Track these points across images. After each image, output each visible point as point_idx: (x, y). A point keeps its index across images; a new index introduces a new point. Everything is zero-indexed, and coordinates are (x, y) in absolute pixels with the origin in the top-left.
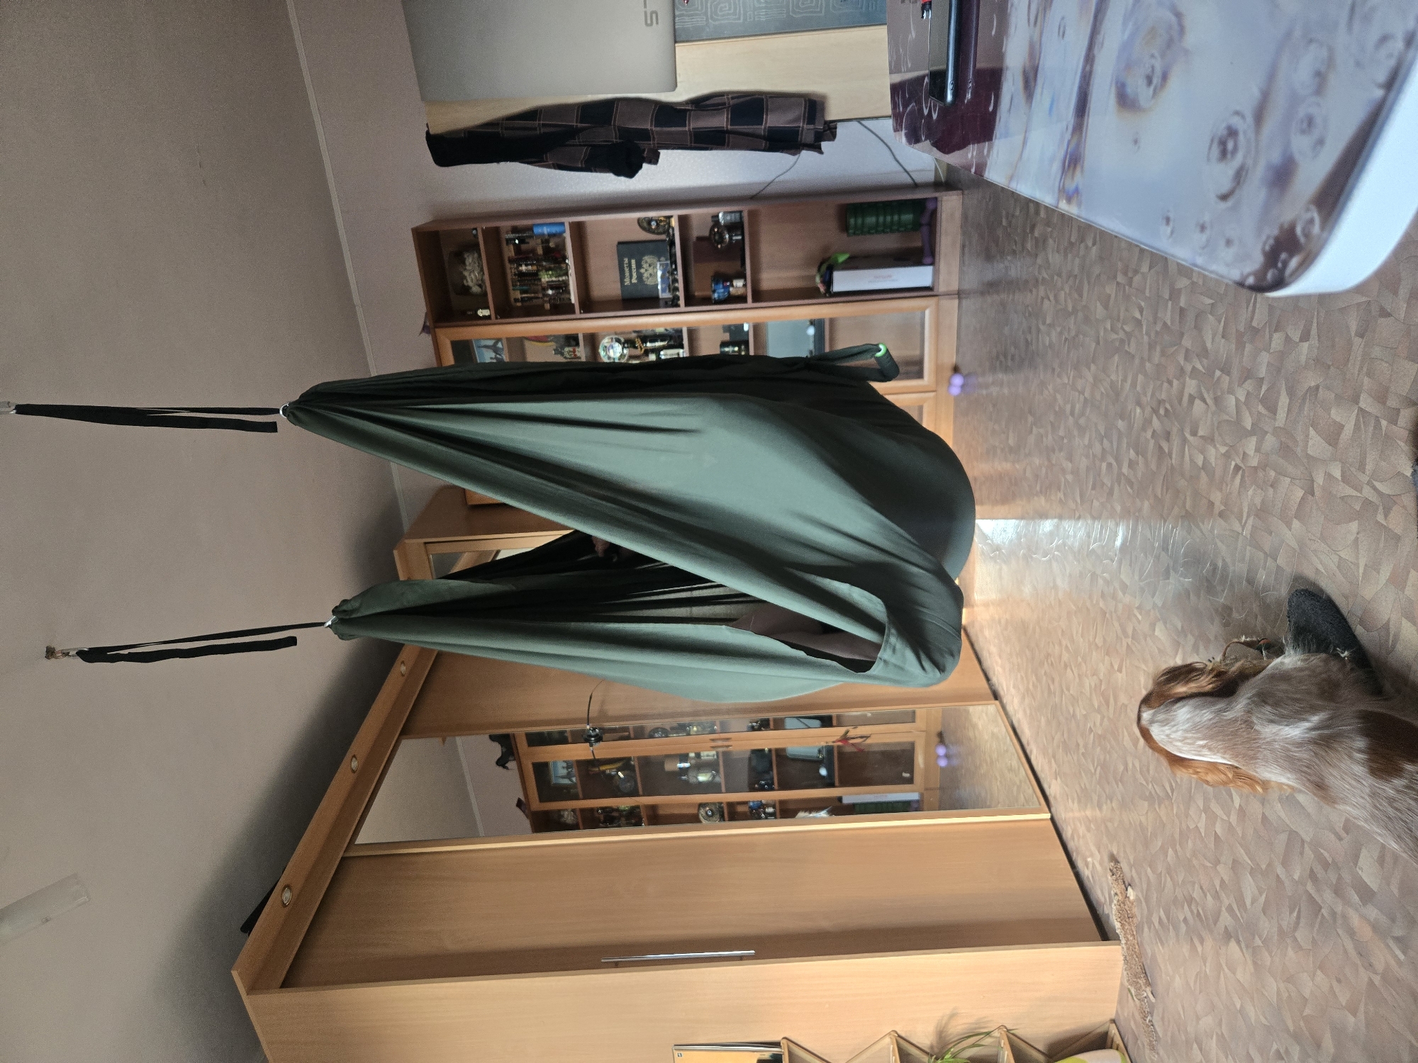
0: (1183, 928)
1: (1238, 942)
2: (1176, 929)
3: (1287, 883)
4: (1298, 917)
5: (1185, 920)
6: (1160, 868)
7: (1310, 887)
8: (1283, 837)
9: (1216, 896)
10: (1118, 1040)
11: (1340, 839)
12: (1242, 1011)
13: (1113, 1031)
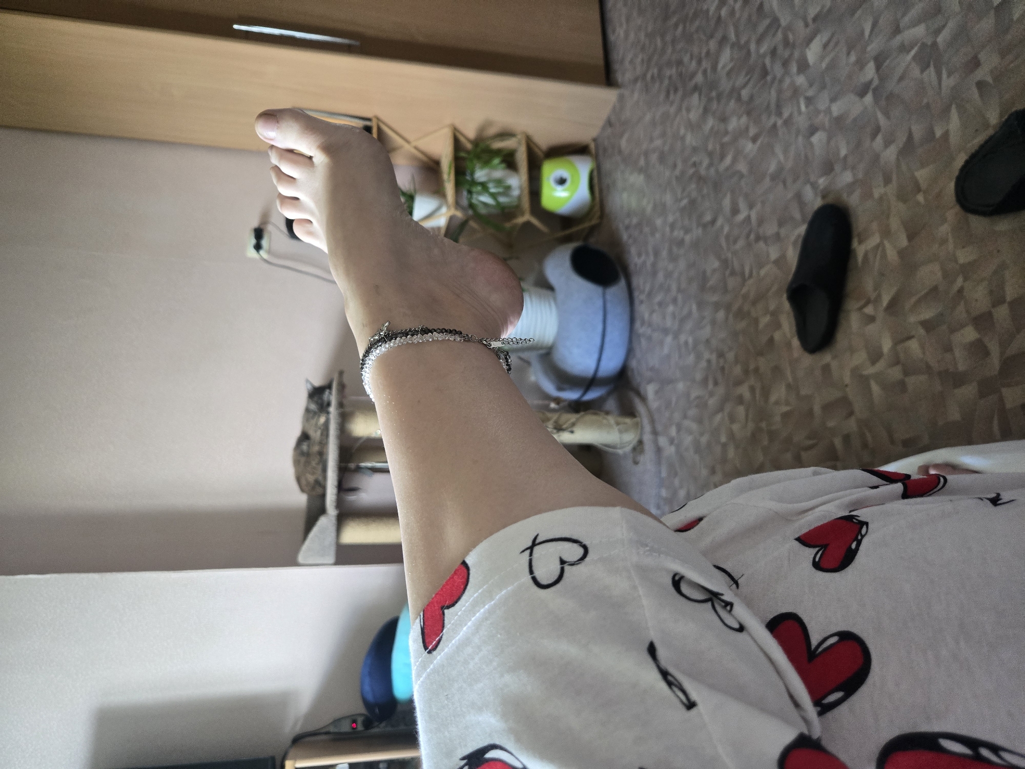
0: (666, 82)
1: (700, 95)
2: (661, 83)
3: (753, 55)
4: (749, 80)
5: (670, 78)
6: (668, 38)
7: (768, 61)
8: (767, 22)
9: (699, 62)
10: (593, 151)
11: (807, 25)
12: (683, 139)
13: (592, 146)
